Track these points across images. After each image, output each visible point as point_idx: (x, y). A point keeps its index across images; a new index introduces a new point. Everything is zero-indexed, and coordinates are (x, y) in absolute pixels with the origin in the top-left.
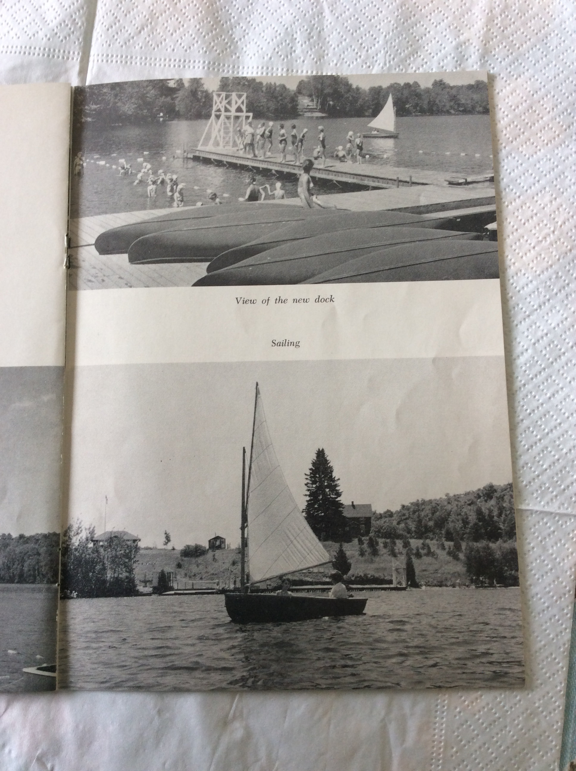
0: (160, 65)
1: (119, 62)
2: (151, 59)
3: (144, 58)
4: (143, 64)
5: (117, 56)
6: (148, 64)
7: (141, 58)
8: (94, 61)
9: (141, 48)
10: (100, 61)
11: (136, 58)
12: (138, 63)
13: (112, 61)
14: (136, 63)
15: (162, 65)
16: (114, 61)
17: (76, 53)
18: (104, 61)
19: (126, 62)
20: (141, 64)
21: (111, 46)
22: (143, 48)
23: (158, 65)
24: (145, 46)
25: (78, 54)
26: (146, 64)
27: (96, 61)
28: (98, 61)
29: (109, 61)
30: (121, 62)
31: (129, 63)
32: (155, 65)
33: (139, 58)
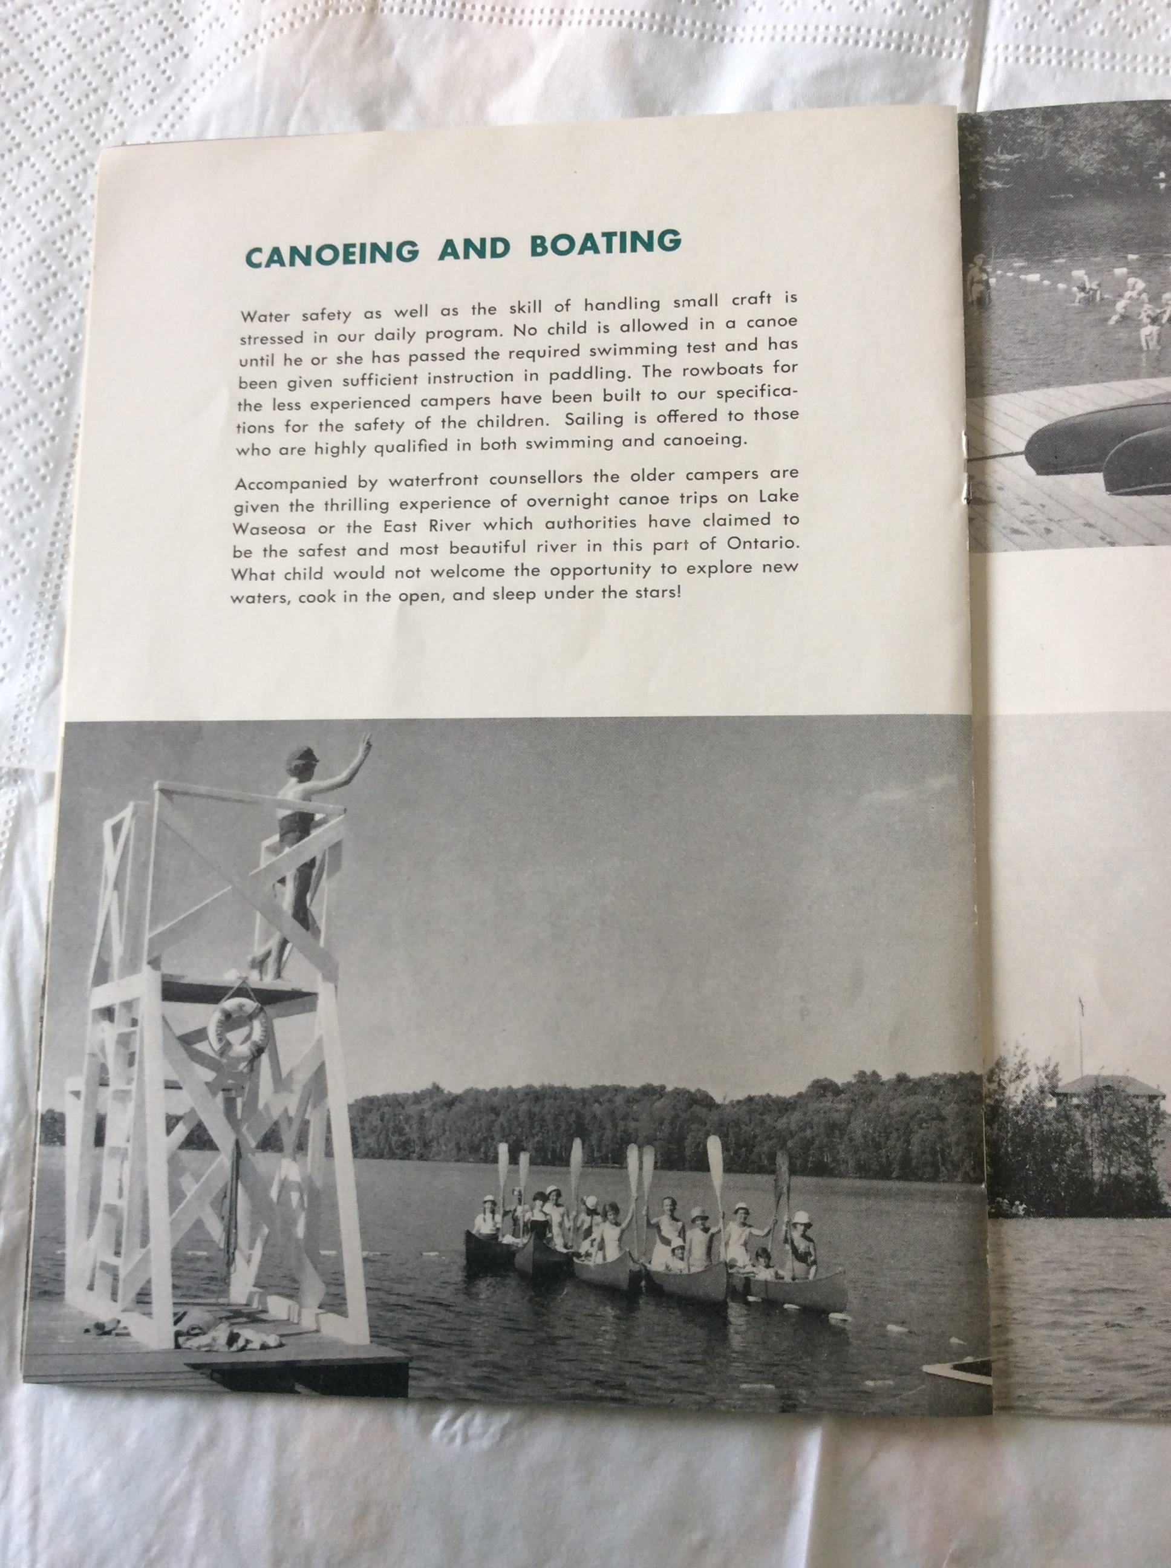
0: (1146, 70)
1: (1054, 62)
2: (1124, 57)
3: (1108, 55)
4: (1107, 67)
5: (1049, 50)
6: (1118, 68)
7: (1103, 55)
8: (996, 60)
9: (1102, 32)
10: (1011, 60)
11: (1092, 54)
12: (1097, 66)
13: (1038, 61)
14: (1092, 65)
15: (1151, 71)
16: (1043, 62)
17: (958, 43)
18: (1022, 60)
19: (1070, 64)
20: (1103, 67)
21: (1036, 27)
22: (1106, 34)
23: (1140, 70)
24: (1112, 30)
25: (963, 44)
26: (1113, 68)
27: (1001, 60)
28: (1006, 59)
29: (1032, 61)
30: (1060, 62)
31: (1075, 65)
32: (1135, 69)
33: (1097, 55)
